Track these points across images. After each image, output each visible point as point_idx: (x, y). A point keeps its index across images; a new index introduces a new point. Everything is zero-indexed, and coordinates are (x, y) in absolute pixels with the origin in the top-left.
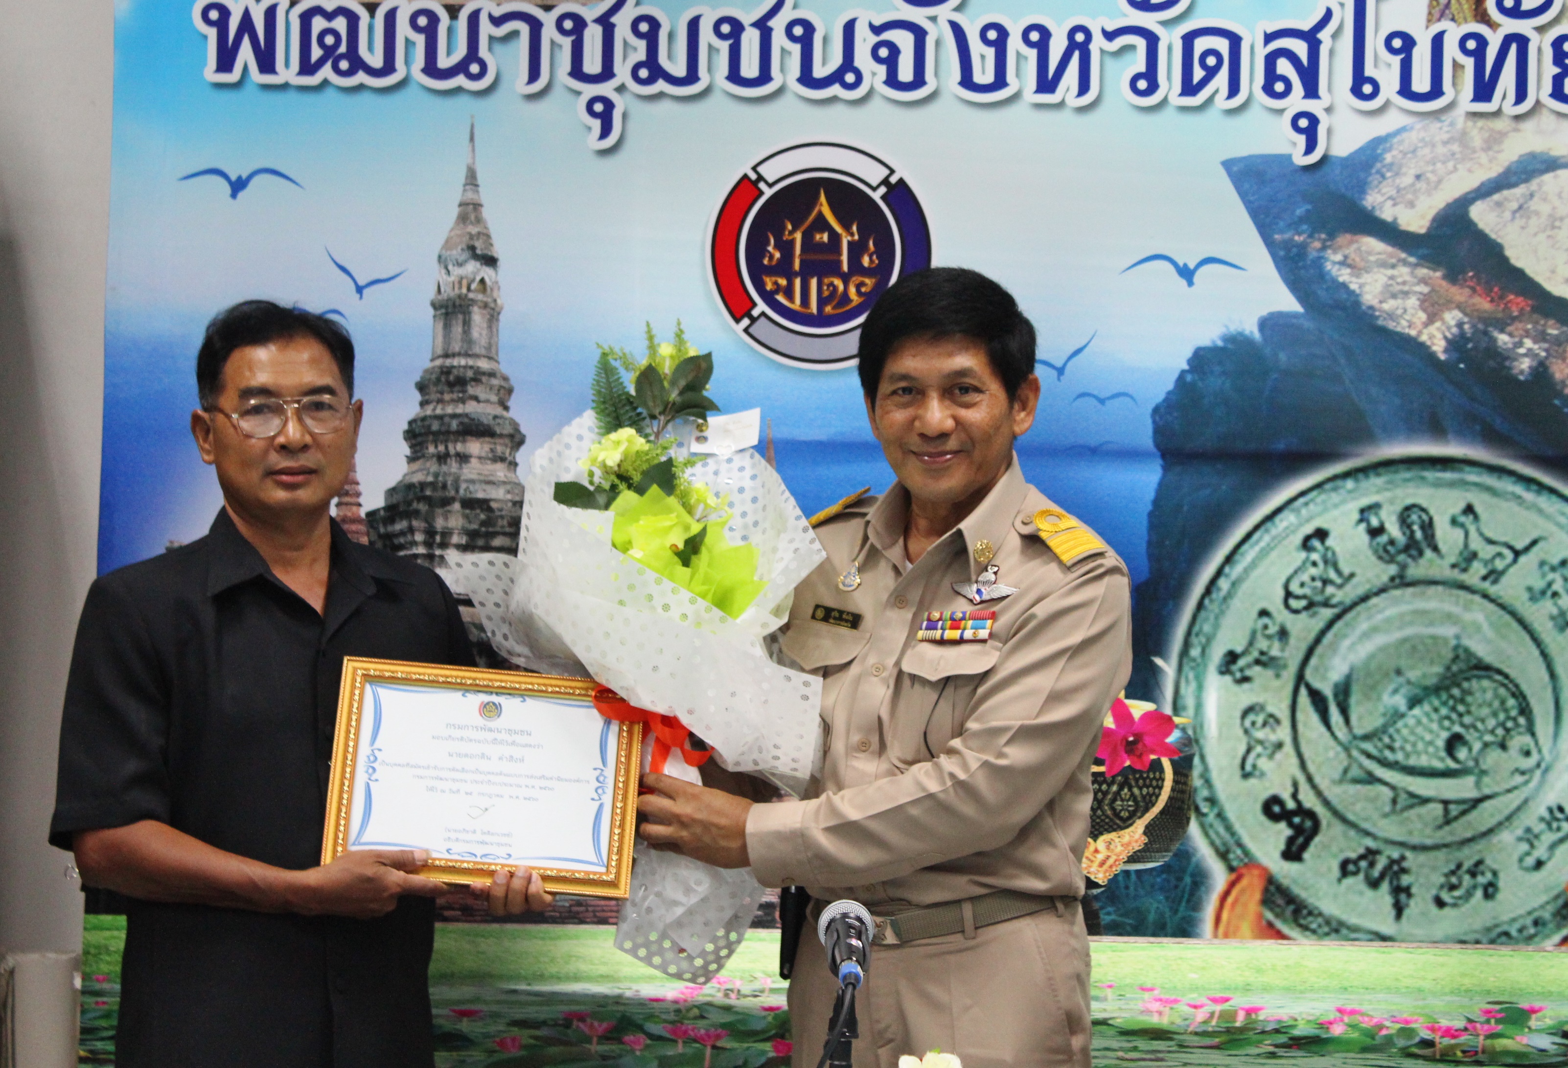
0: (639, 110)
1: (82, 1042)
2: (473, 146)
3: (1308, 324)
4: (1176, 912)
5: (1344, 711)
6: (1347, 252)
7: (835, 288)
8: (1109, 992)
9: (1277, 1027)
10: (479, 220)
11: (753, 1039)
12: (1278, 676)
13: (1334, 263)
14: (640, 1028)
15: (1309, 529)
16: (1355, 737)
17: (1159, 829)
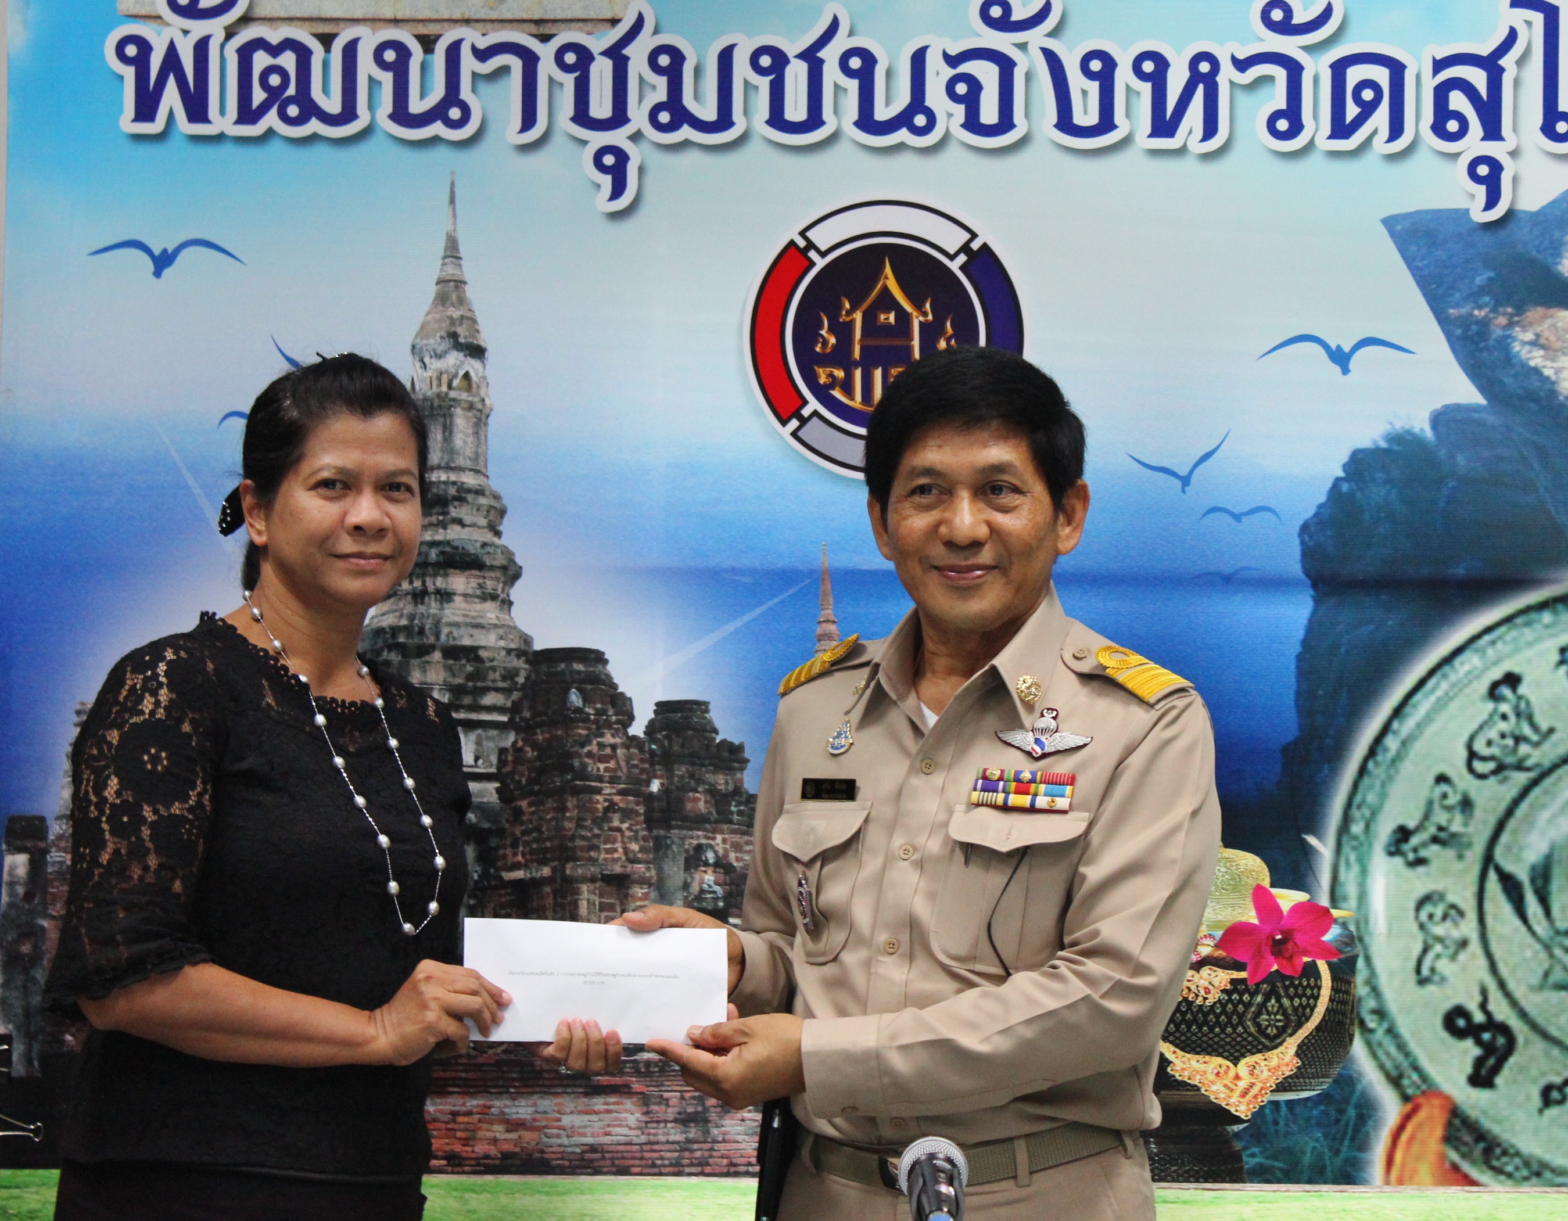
0: (658, 161)
2: (454, 209)
3: (1492, 419)
4: (1337, 1152)
5: (1544, 900)
6: (1539, 329)
10: (462, 301)
12: (1460, 857)
13: (1524, 343)
15: (1497, 674)
16: (1558, 932)
17: (1315, 1049)
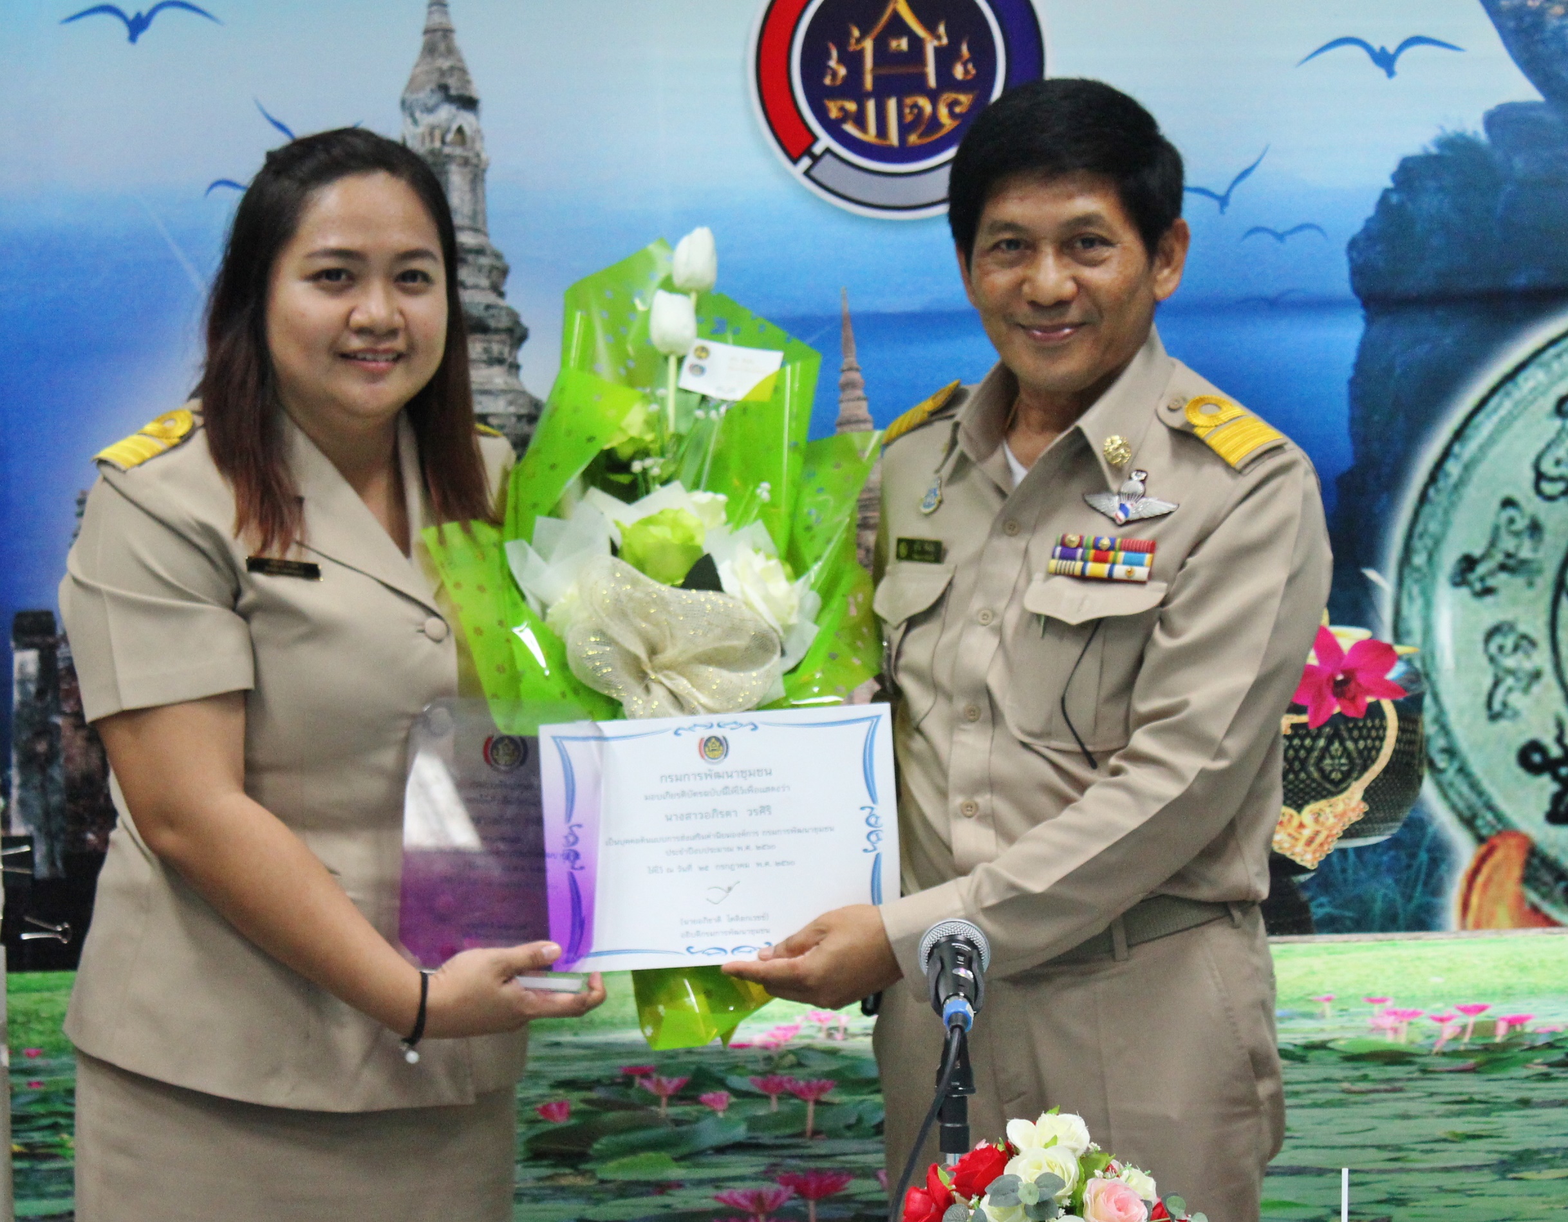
1: (15, 1133)
3: (1551, 117)
4: (1409, 898)
7: (921, 110)
8: (1327, 1008)
9: (1549, 1040)
10: (451, 51)
11: (866, 1090)
12: (1530, 584)
14: (721, 1083)
17: (1382, 792)
